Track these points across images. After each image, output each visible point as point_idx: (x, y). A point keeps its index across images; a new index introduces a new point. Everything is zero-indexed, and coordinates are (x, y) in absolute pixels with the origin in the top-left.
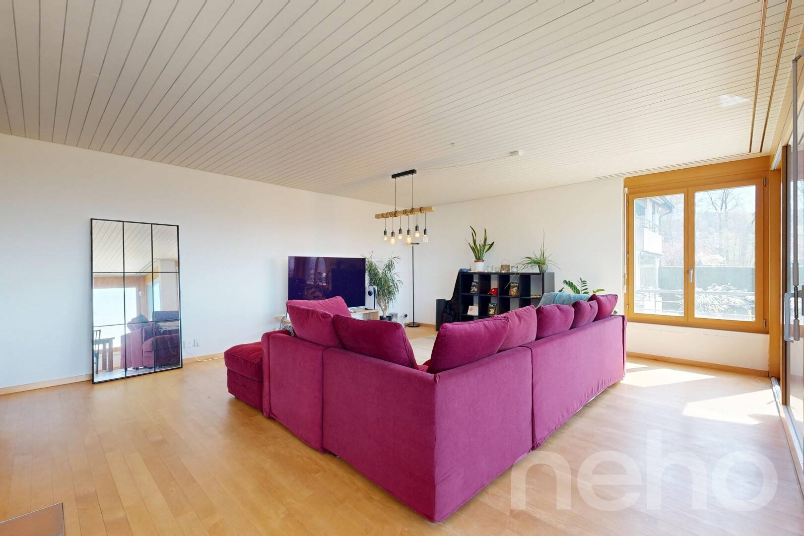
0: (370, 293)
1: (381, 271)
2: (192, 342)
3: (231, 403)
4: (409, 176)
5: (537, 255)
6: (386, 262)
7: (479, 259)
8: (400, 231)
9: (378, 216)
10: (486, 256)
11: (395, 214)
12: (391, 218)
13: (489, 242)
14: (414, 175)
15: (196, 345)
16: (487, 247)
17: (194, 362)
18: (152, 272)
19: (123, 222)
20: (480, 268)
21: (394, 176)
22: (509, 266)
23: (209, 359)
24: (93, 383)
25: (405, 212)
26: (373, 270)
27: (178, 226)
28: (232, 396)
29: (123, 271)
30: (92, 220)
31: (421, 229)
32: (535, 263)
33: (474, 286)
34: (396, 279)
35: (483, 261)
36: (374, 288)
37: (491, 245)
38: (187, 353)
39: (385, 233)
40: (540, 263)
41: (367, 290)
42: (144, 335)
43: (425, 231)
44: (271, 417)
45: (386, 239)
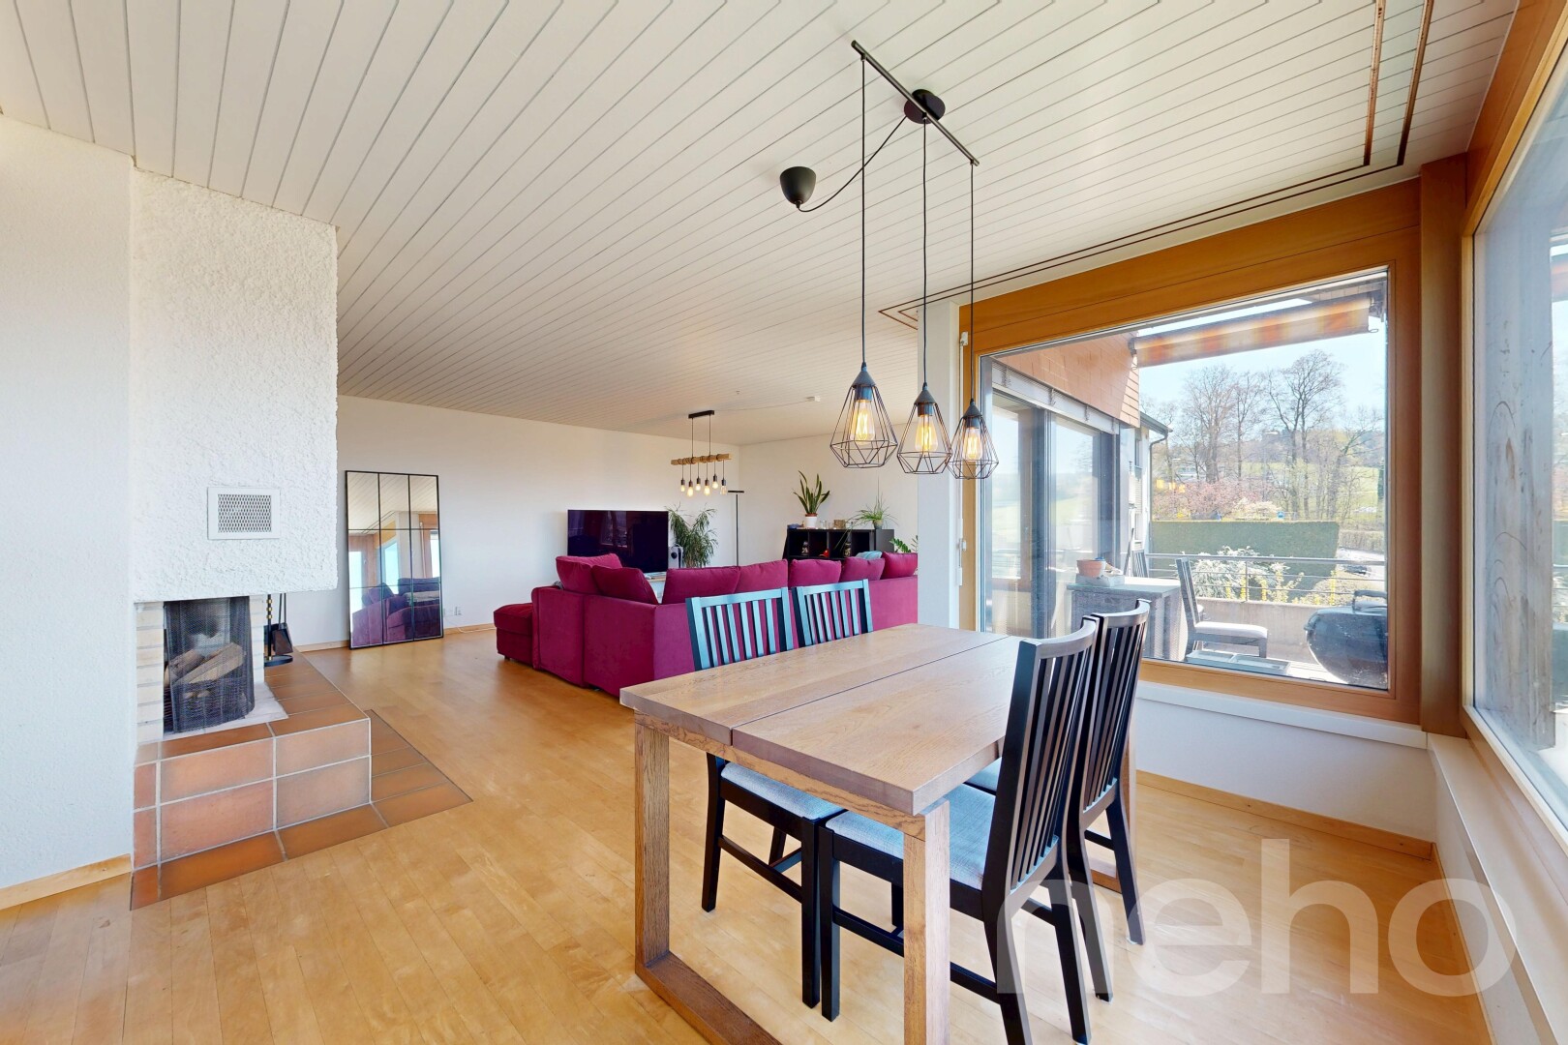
0: (674, 555)
1: (690, 528)
2: (454, 609)
3: (502, 666)
4: (708, 417)
5: (872, 509)
6: (697, 516)
7: (811, 512)
8: (698, 481)
9: (674, 462)
10: (821, 508)
11: (691, 461)
12: (688, 465)
13: (824, 491)
14: (712, 416)
15: (458, 613)
16: (821, 497)
17: (456, 632)
18: (410, 529)
19: (379, 473)
20: (812, 523)
21: (692, 416)
22: (843, 521)
23: (475, 630)
24: (351, 649)
25: (702, 459)
26: (679, 525)
27: (437, 477)
28: (503, 657)
29: (378, 528)
30: (346, 472)
31: (720, 479)
32: (868, 517)
33: (805, 547)
34: (711, 537)
35: (815, 515)
36: (679, 550)
37: (827, 495)
38: (448, 622)
39: (683, 482)
40: (874, 518)
41: (670, 552)
42: (388, 607)
43: (723, 481)
44: (541, 669)
45: (683, 489)
